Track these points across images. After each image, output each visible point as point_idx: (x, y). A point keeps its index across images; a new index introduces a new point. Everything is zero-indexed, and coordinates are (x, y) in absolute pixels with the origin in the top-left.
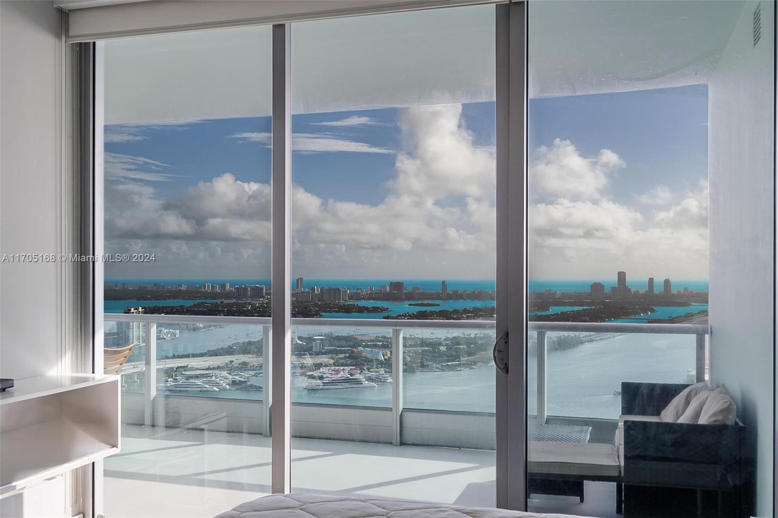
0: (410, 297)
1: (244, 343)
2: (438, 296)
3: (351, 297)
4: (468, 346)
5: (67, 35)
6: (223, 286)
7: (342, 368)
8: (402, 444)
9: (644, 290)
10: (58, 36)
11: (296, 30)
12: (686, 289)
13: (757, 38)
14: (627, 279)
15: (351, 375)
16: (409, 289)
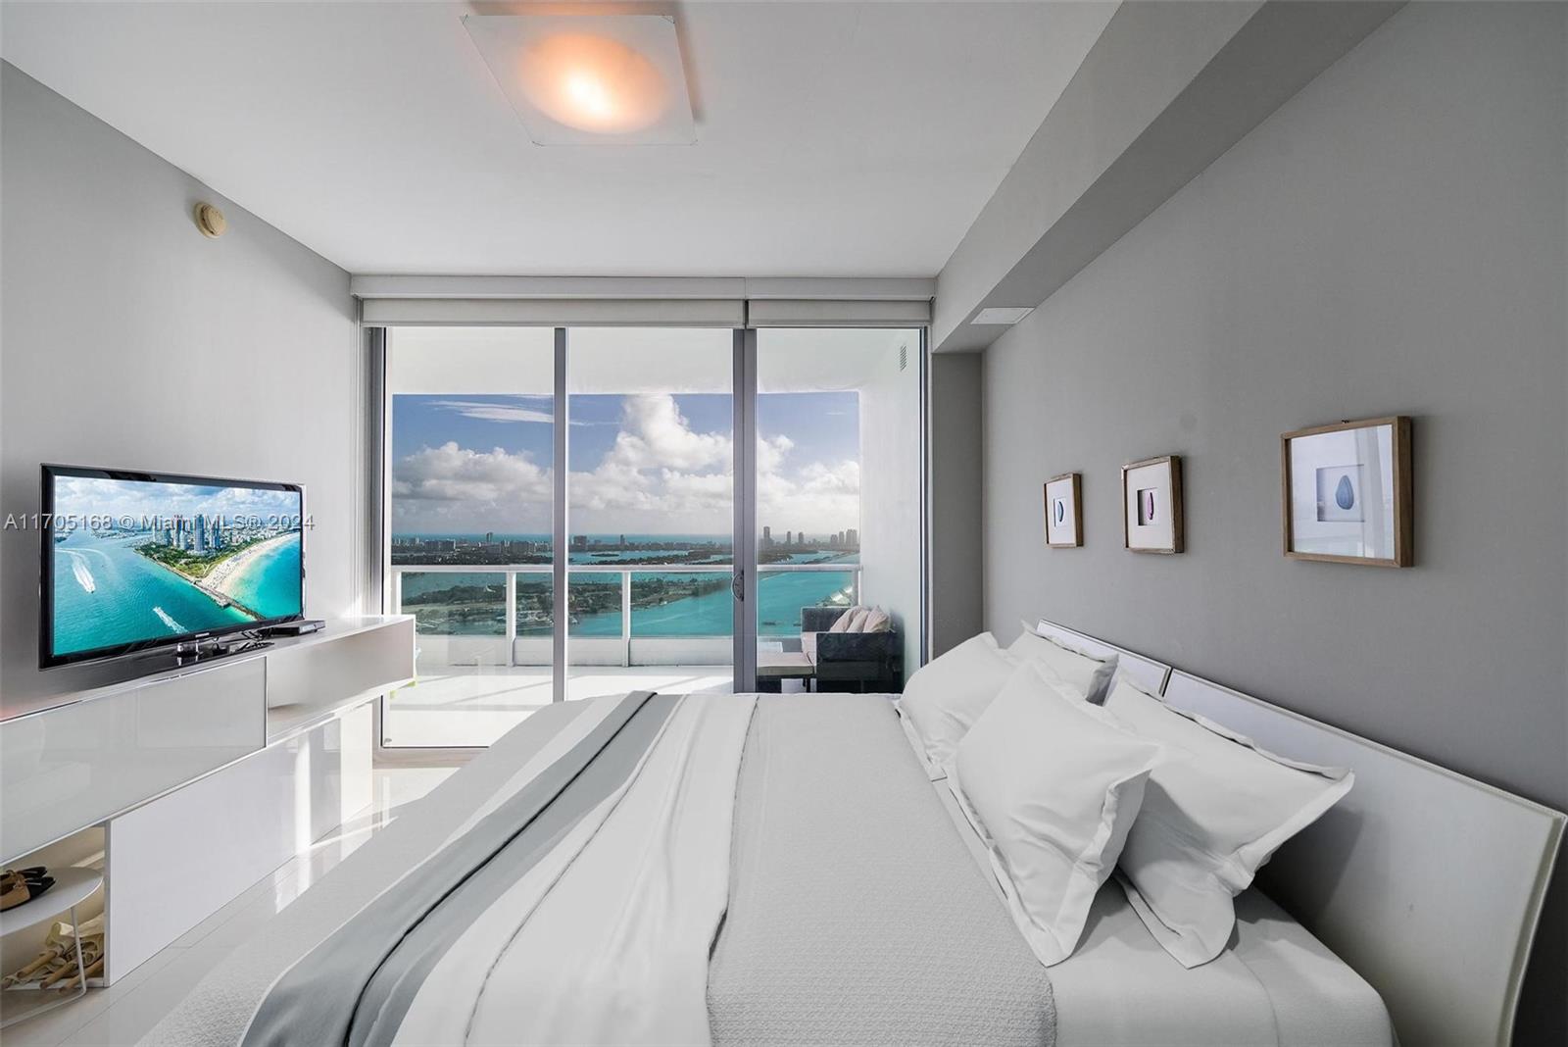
0: (592, 549)
1: (434, 593)
2: (617, 548)
3: (539, 550)
4: (643, 590)
5: (361, 320)
6: (413, 540)
7: (530, 612)
8: (630, 665)
9: (783, 541)
10: (353, 320)
11: (572, 333)
12: (815, 540)
13: (903, 364)
14: (771, 533)
15: (539, 618)
16: (592, 542)
